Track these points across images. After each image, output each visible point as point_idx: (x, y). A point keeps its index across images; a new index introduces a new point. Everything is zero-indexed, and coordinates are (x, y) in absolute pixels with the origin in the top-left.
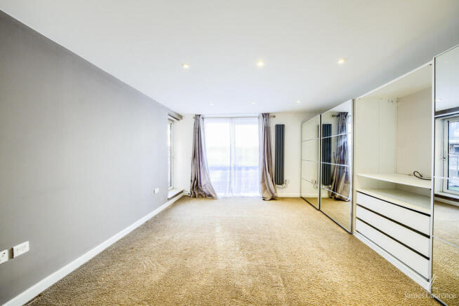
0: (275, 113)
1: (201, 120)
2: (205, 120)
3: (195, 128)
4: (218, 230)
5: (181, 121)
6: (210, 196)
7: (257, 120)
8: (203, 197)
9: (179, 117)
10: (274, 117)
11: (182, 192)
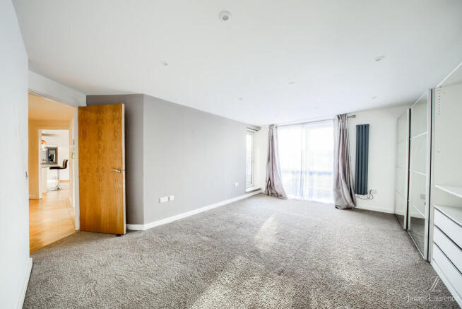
0: (355, 112)
1: (274, 129)
2: (278, 128)
3: (269, 137)
4: (271, 219)
5: (259, 131)
6: (281, 196)
7: (332, 123)
8: (275, 196)
9: (257, 129)
10: (354, 116)
11: (260, 189)
